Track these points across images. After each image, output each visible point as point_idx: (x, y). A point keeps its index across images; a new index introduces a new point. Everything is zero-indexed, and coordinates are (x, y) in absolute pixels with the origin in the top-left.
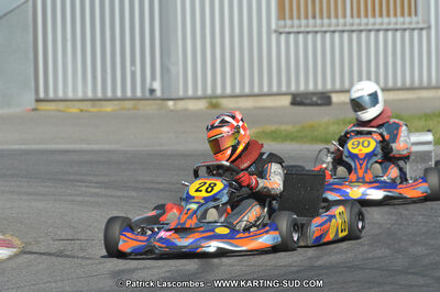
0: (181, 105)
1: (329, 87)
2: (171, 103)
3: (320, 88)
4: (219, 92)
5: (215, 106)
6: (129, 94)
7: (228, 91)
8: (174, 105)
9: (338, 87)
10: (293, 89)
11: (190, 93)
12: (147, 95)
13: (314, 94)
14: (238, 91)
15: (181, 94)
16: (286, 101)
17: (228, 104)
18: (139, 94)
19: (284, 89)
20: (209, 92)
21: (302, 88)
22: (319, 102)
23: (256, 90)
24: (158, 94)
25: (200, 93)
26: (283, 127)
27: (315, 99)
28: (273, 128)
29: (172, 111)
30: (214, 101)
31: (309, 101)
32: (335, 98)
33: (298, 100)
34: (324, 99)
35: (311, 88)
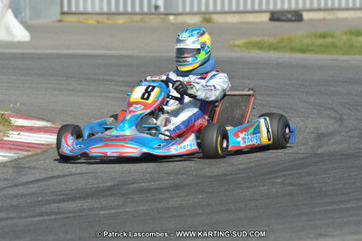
0: (180, 19)
1: (301, 6)
2: (172, 18)
3: (293, 7)
4: (211, 9)
5: (208, 21)
6: (137, 9)
7: (219, 8)
8: (175, 19)
9: (308, 6)
10: (271, 7)
11: (188, 9)
12: (153, 10)
13: (289, 12)
14: (226, 9)
15: (180, 10)
16: (266, 17)
17: (218, 19)
18: (146, 9)
19: (264, 7)
20: (203, 9)
21: (279, 7)
22: (293, 18)
23: (241, 8)
24: (162, 9)
25: (195, 9)
26: (266, 39)
27: (289, 16)
28: (258, 39)
29: (172, 24)
30: (207, 16)
31: (284, 18)
32: (306, 16)
33: (276, 17)
34: (297, 16)
35: (286, 7)
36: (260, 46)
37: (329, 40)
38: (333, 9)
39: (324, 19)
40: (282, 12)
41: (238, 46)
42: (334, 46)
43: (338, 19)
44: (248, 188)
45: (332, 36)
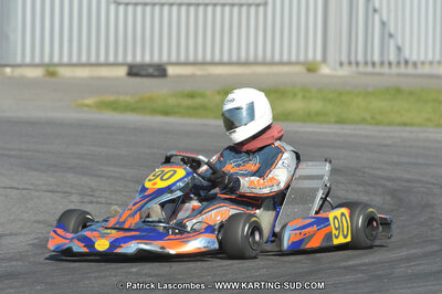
0: (18, 72)
1: (165, 59)
2: (8, 70)
3: (156, 60)
4: (56, 60)
5: (52, 74)
7: (65, 60)
8: (12, 72)
9: (174, 59)
10: (129, 59)
11: (28, 60)
13: (150, 65)
14: (75, 60)
15: (19, 60)
16: (122, 71)
17: (65, 72)
19: (120, 59)
20: (46, 60)
21: (138, 59)
22: (156, 73)
23: (93, 60)
25: (37, 60)
26: (122, 98)
27: (151, 70)
28: (112, 98)
29: (10, 78)
30: (51, 69)
31: (143, 72)
32: (171, 71)
33: (135, 71)
34: (160, 71)
35: (147, 59)
36: (114, 106)
37: (198, 101)
38: (204, 63)
39: (193, 76)
40: (143, 66)
41: (88, 106)
42: (204, 107)
43: (209, 76)
44: (96, 278)
45: (202, 96)
